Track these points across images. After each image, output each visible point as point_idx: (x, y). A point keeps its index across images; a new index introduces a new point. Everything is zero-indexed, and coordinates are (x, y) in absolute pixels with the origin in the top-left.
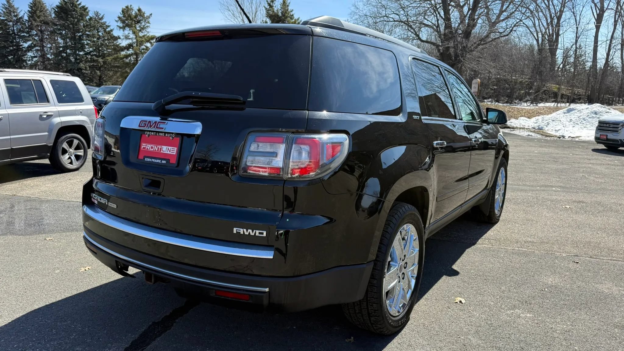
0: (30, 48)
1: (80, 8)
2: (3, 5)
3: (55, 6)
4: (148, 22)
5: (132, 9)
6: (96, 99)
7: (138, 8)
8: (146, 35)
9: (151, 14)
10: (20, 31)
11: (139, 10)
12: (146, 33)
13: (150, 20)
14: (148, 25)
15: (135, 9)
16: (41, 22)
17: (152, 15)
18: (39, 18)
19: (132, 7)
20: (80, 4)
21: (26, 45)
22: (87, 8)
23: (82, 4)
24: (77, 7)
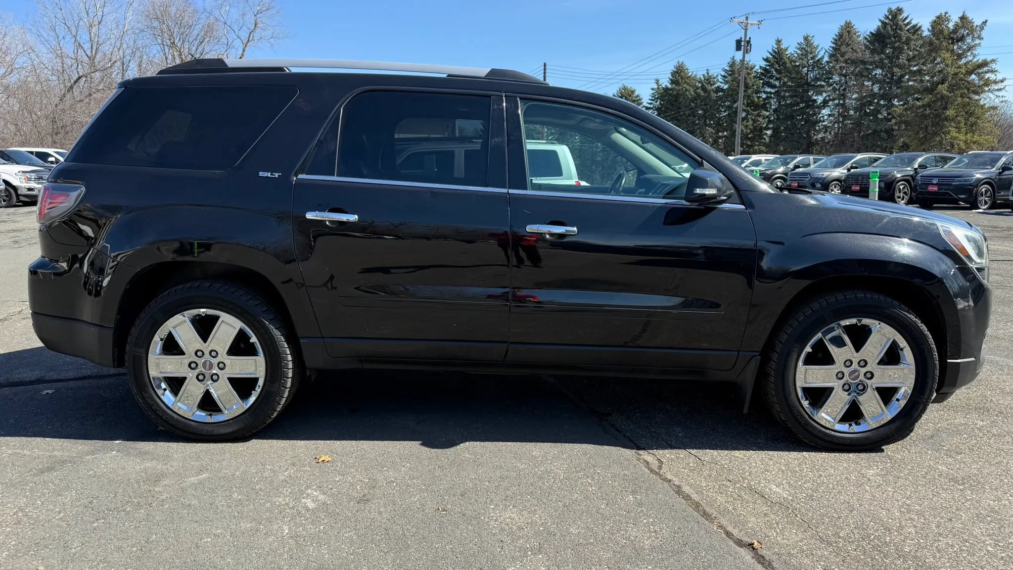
0: (825, 103)
1: (908, 30)
2: (799, 44)
3: (868, 33)
4: (980, 38)
5: (948, 20)
6: (809, 176)
7: (961, 15)
8: (971, 61)
9: (985, 22)
10: (816, 79)
11: (963, 18)
12: (970, 58)
13: (984, 34)
14: (977, 42)
15: (955, 18)
16: (846, 62)
17: (987, 24)
18: (844, 57)
19: (947, 15)
20: (909, 23)
21: (820, 99)
22: (920, 27)
23: (914, 23)
24: (901, 30)
